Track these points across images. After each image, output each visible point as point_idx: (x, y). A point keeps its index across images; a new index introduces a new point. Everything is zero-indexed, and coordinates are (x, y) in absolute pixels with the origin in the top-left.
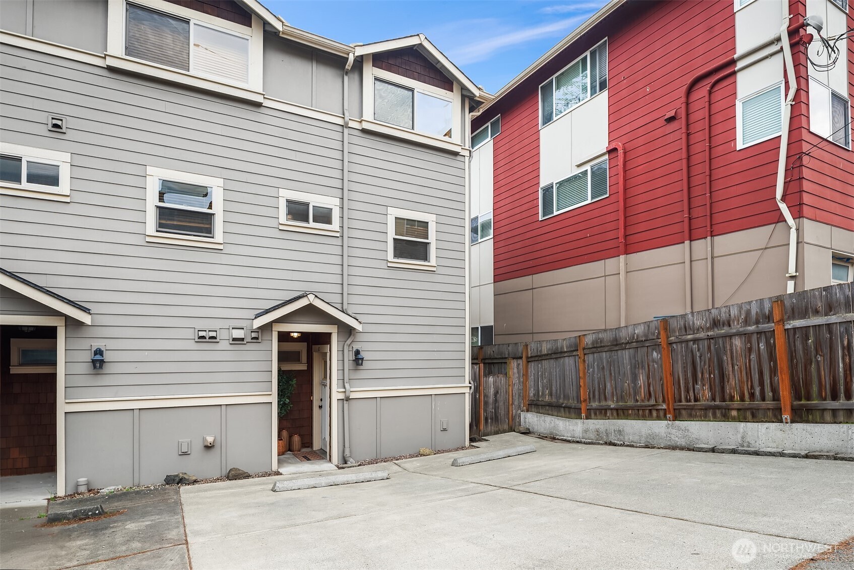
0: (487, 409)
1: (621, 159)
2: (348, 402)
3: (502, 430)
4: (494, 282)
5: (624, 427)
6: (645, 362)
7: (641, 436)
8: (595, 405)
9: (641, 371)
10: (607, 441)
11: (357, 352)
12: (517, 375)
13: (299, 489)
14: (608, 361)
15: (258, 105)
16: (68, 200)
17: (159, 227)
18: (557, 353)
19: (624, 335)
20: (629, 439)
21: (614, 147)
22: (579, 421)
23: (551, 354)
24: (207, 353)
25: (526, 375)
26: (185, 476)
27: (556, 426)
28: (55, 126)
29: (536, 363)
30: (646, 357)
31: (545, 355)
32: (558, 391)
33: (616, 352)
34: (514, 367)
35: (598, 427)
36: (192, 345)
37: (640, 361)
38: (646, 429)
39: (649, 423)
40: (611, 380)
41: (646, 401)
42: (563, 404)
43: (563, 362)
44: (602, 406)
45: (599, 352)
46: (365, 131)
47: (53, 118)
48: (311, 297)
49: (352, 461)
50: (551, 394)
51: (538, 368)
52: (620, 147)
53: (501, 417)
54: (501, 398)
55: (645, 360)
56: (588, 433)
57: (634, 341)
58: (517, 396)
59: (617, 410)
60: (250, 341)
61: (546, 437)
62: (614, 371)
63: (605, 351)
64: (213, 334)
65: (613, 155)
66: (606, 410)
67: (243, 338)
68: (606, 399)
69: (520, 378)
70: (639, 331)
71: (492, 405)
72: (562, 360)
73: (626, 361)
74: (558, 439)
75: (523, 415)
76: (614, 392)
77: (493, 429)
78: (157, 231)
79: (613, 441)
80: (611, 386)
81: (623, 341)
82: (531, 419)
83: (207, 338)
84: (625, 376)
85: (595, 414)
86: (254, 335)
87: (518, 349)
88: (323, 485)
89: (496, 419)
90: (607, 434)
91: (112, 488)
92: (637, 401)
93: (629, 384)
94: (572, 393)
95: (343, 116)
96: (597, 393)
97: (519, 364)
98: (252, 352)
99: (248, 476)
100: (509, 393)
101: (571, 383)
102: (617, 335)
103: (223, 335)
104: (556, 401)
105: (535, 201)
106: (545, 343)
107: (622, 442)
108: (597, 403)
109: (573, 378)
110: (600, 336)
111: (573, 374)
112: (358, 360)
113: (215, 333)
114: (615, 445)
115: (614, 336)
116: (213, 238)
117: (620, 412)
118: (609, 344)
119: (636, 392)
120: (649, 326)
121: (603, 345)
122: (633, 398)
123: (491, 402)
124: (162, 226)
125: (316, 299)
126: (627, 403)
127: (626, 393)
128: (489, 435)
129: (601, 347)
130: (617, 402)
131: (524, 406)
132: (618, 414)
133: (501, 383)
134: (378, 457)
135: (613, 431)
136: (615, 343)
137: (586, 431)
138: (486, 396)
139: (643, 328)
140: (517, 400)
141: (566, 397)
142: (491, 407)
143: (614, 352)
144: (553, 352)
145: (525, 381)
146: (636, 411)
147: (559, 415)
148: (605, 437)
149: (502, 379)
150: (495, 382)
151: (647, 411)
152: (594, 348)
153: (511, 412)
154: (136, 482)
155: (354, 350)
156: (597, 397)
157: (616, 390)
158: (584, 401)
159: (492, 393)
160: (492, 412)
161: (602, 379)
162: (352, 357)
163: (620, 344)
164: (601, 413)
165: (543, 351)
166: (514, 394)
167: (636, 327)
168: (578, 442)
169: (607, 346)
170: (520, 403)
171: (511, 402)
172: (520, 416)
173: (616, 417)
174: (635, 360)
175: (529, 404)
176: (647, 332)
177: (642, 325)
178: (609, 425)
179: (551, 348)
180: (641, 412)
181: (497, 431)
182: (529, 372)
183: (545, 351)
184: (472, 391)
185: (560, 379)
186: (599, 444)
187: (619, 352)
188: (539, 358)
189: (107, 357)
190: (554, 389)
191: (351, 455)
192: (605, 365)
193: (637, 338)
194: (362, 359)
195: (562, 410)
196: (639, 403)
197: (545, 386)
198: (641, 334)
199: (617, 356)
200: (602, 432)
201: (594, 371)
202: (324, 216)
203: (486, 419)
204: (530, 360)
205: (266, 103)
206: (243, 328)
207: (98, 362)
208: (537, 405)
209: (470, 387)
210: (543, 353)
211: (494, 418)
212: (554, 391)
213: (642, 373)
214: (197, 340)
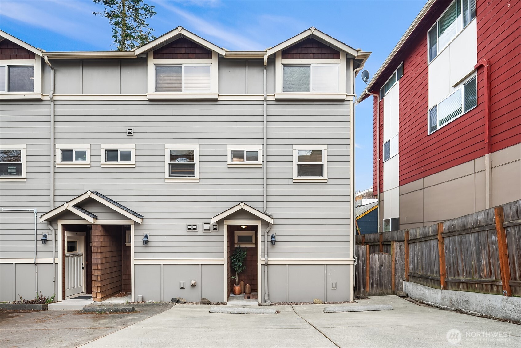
0: (373, 277)
1: (486, 72)
2: (267, 266)
3: (386, 293)
4: (399, 186)
5: (470, 298)
6: (486, 244)
7: (482, 307)
8: (450, 278)
9: (483, 252)
10: (458, 308)
11: (273, 237)
12: (399, 254)
13: (222, 313)
14: (459, 244)
15: (216, 100)
16: (134, 166)
17: (171, 174)
18: (426, 237)
19: (470, 221)
20: (473, 308)
21: (480, 64)
22: (439, 291)
23: (421, 238)
24: (192, 237)
25: (407, 253)
26: (180, 300)
27: (424, 293)
28: (129, 133)
29: (413, 244)
30: (487, 240)
31: (419, 239)
32: (427, 266)
33: (464, 235)
34: (396, 248)
35: (451, 296)
36: (185, 233)
37: (482, 243)
38: (486, 301)
39: (489, 296)
40: (462, 259)
41: (488, 278)
42: (429, 276)
43: (430, 243)
44: (455, 280)
45: (453, 236)
46: (277, 100)
47: (128, 130)
48: (242, 205)
49: (269, 302)
50: (422, 269)
51: (415, 249)
52: (485, 63)
53: (385, 283)
54: (385, 270)
55: (486, 243)
56: (444, 300)
57: (477, 226)
58: (399, 269)
59: (467, 283)
60: (213, 230)
61: (417, 301)
62: (464, 251)
63: (457, 235)
64: (195, 227)
65: (480, 71)
66: (459, 283)
67: (209, 229)
68: (458, 275)
69: (402, 256)
70: (481, 217)
71: (377, 274)
72: (429, 242)
73: (473, 243)
74: (425, 304)
75: (404, 283)
76: (464, 269)
77: (378, 291)
78: (170, 176)
79: (462, 309)
80: (462, 263)
81: (470, 226)
82: (409, 287)
83: (192, 229)
84: (471, 255)
85: (452, 286)
86: (215, 227)
87: (403, 235)
88: (236, 312)
89: (381, 284)
90: (458, 302)
91: (150, 301)
92: (481, 277)
93: (475, 263)
94: (435, 269)
95: (263, 95)
96: (452, 269)
97: (402, 245)
98: (213, 237)
99: (210, 303)
100: (392, 266)
101: (435, 261)
102: (465, 222)
103: (200, 227)
104: (426, 274)
105: (425, 121)
106: (418, 229)
107: (468, 311)
108: (452, 277)
109: (436, 256)
110: (454, 223)
111: (436, 253)
112: (273, 241)
113: (196, 226)
114: (462, 312)
115: (463, 222)
116: (195, 176)
117: (469, 286)
118: (460, 229)
119: (480, 270)
120: (488, 213)
121: (455, 230)
122: (478, 274)
123: (377, 272)
124: (172, 173)
125: (245, 205)
126: (474, 278)
127: (473, 270)
128: (374, 296)
129: (454, 231)
130: (467, 277)
131: (405, 277)
132: (467, 287)
133: (385, 259)
134: (287, 301)
135: (462, 301)
136: (464, 228)
137: (443, 299)
138: (372, 268)
139: (484, 215)
140: (399, 272)
141: (432, 272)
142: (376, 276)
143: (463, 235)
144: (423, 236)
145: (406, 258)
146: (481, 286)
147: (428, 284)
148: (456, 305)
149: (385, 256)
150: (379, 258)
151: (489, 286)
152: (450, 232)
153: (393, 281)
154: (162, 300)
155: (271, 235)
156: (452, 272)
157: (465, 267)
158: (442, 275)
159: (377, 266)
160: (377, 279)
161: (456, 258)
162: (270, 239)
163: (468, 229)
164: (455, 285)
165: (417, 235)
166: (397, 267)
167: (479, 215)
168: (437, 307)
169: (458, 231)
170: (402, 274)
171: (393, 273)
172: (402, 284)
173: (466, 290)
174: (479, 242)
175: (409, 276)
176: (487, 217)
177: (483, 212)
178: (459, 296)
179: (422, 233)
180: (484, 287)
181: (381, 293)
182: (409, 252)
183: (418, 236)
184: (356, 263)
185: (428, 257)
186: (451, 310)
187: (467, 236)
188: (415, 241)
189: (150, 239)
190: (424, 265)
191: (269, 298)
192: (457, 246)
193: (480, 224)
194: (275, 241)
195: (430, 281)
196: (483, 279)
197: (419, 262)
198: (482, 220)
199: (466, 239)
200: (454, 301)
201: (450, 251)
202: (253, 157)
203: (372, 284)
204: (409, 242)
205: (220, 98)
206: (209, 224)
207: (146, 241)
208: (414, 277)
209: (355, 261)
210: (417, 237)
211: (379, 284)
212: (424, 267)
213: (485, 254)
214: (187, 230)
